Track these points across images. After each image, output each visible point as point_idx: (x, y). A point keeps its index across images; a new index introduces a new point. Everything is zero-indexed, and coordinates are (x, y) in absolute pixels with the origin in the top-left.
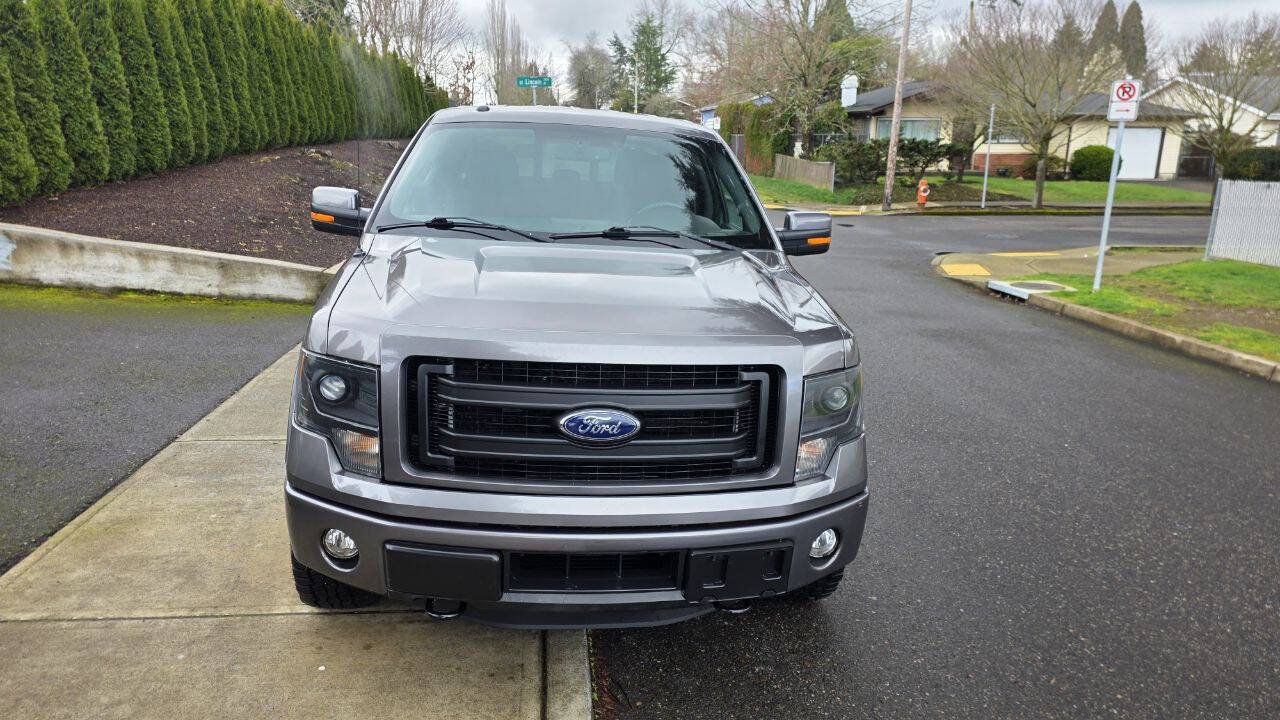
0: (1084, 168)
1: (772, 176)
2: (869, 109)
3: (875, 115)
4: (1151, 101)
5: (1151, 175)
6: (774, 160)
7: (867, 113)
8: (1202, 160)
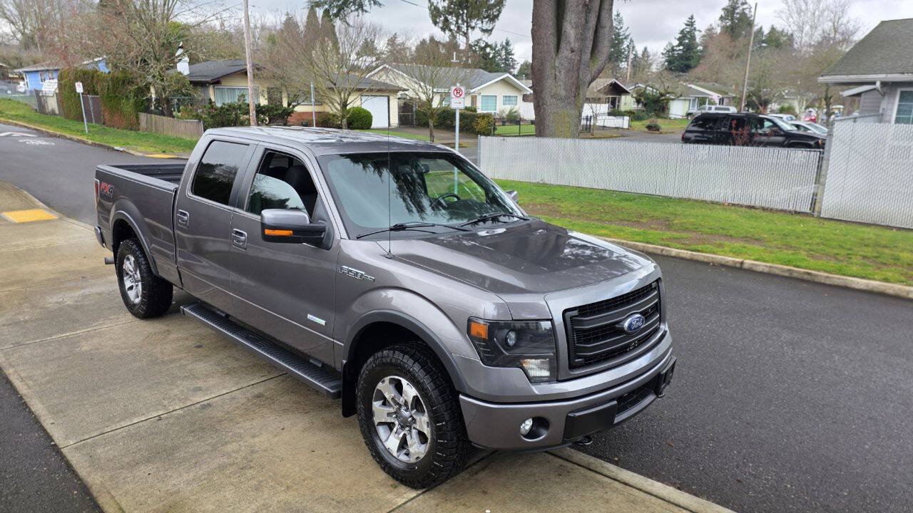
0: (353, 121)
1: (139, 130)
2: (209, 80)
3: (212, 84)
4: (372, 78)
5: (386, 125)
6: (137, 118)
7: (207, 82)
8: (408, 115)
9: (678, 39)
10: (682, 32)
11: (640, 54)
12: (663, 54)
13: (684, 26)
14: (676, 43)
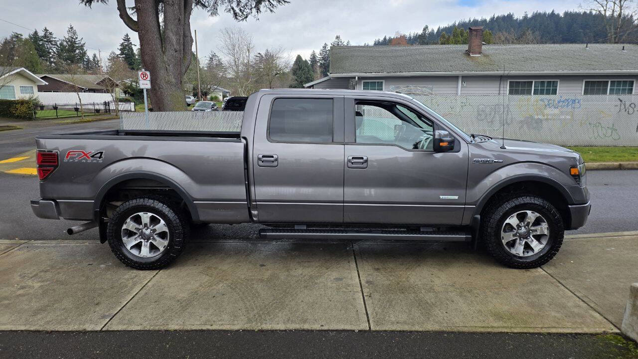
9: (120, 50)
10: (122, 45)
11: (91, 59)
12: (109, 59)
13: (123, 41)
14: (119, 52)
